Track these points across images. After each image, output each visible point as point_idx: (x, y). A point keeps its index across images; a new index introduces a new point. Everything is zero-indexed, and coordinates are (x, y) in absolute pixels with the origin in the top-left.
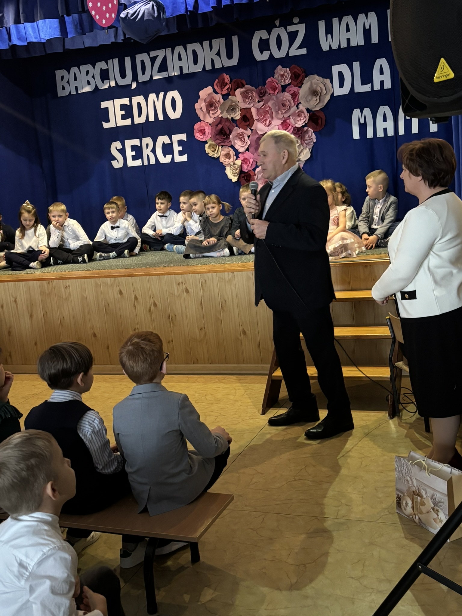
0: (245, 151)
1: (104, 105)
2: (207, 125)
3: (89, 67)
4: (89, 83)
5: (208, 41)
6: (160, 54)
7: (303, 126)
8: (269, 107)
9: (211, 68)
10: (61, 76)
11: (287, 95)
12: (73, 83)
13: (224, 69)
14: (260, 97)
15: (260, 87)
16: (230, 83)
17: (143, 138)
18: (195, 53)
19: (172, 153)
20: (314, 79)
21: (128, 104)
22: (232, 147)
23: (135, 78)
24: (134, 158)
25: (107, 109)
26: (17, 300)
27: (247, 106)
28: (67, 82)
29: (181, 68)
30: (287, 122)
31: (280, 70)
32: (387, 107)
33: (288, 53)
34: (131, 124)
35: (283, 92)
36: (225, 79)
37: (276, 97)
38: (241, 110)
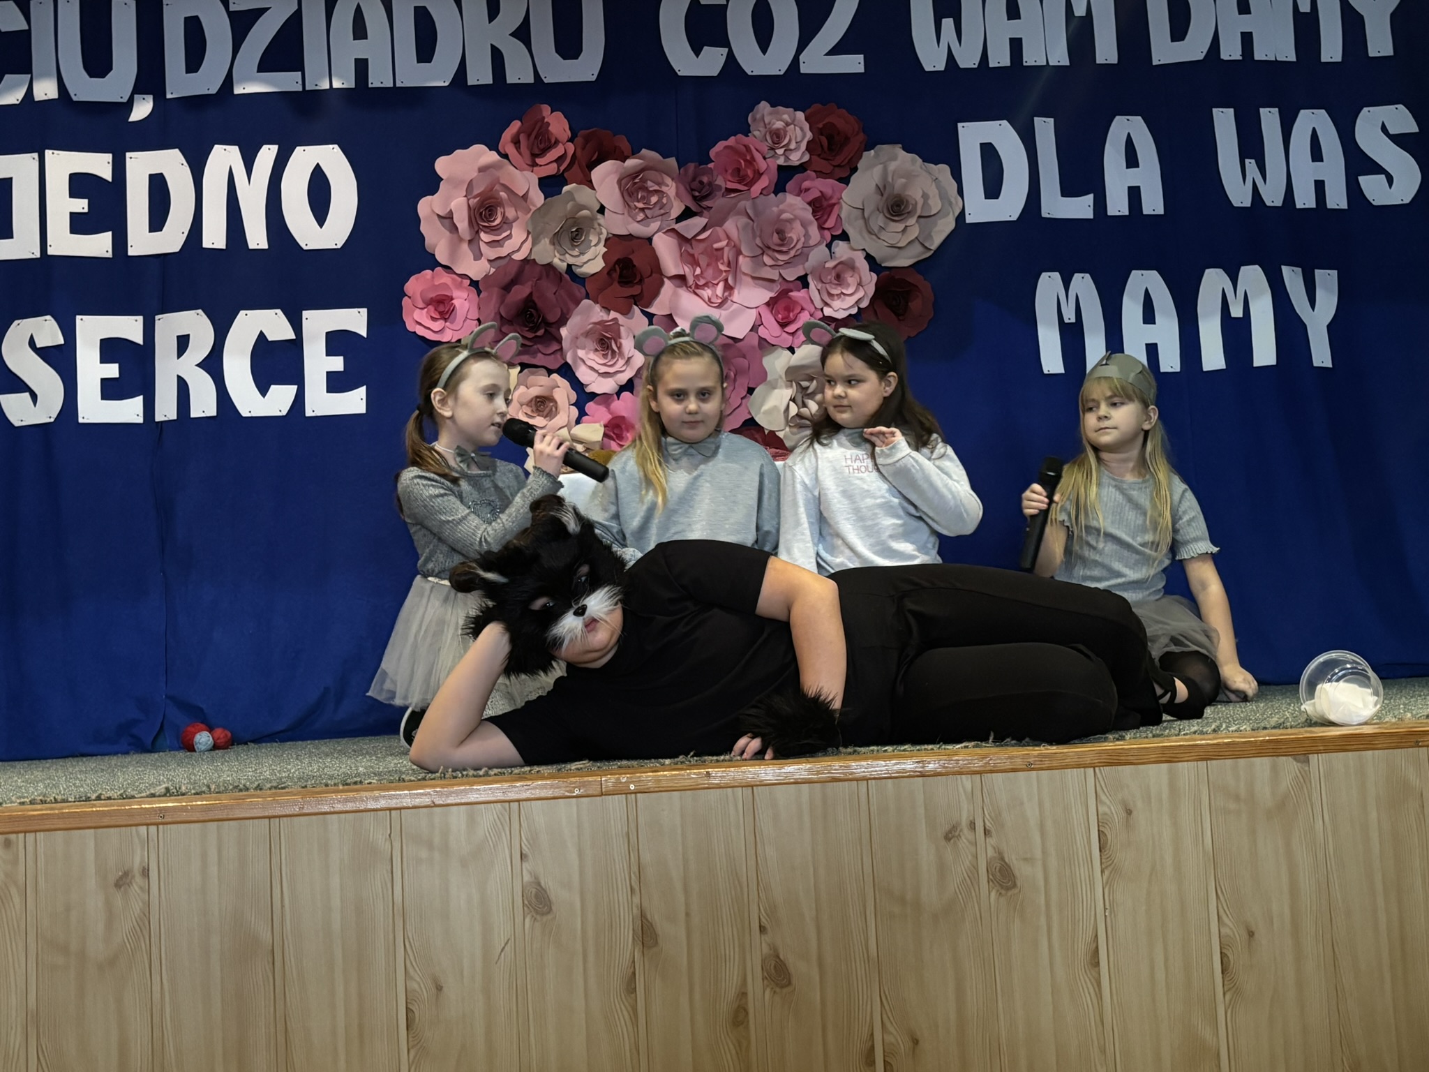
0: (618, 394)
2: (460, 286)
7: (850, 315)
8: (728, 237)
9: (488, 80)
11: (794, 205)
13: (540, 91)
14: (693, 200)
15: (691, 166)
16: (571, 140)
17: (163, 311)
18: (424, 20)
19: (295, 375)
20: (894, 158)
21: (106, 173)
22: (566, 371)
23: (150, 80)
24: (110, 390)
27: (638, 227)
29: (362, 67)
30: (790, 298)
31: (768, 115)
32: (1154, 274)
33: (795, 62)
34: (110, 255)
35: (776, 193)
36: (548, 124)
37: (754, 207)
38: (607, 240)
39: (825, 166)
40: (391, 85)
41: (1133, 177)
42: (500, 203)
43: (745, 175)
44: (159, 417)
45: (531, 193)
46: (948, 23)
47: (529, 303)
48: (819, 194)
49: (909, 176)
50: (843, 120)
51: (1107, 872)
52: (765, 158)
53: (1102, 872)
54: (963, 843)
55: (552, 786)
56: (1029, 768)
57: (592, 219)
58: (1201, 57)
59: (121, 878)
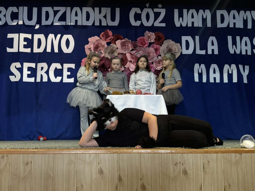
1: (10, 36)
3: (2, 8)
5: (98, 8)
6: (62, 10)
9: (99, 25)
11: (152, 49)
13: (108, 27)
14: (134, 47)
15: (134, 42)
16: (113, 36)
17: (39, 63)
18: (88, 14)
19: (62, 76)
20: (170, 42)
21: (30, 38)
23: (39, 21)
24: (29, 76)
25: (12, 39)
27: (124, 52)
29: (76, 21)
32: (216, 65)
33: (153, 24)
34: (30, 52)
35: (148, 47)
36: (109, 33)
37: (145, 49)
38: (118, 54)
39: (158, 43)
40: (81, 25)
41: (213, 47)
42: (99, 47)
43: (143, 43)
44: (37, 81)
45: (105, 45)
46: (181, 18)
47: (103, 64)
48: (156, 48)
49: (173, 45)
50: (161, 35)
51: (204, 173)
52: (147, 41)
53: (203, 172)
54: (178, 166)
55: (105, 151)
56: (191, 153)
57: (115, 50)
58: (226, 26)
59: (27, 163)
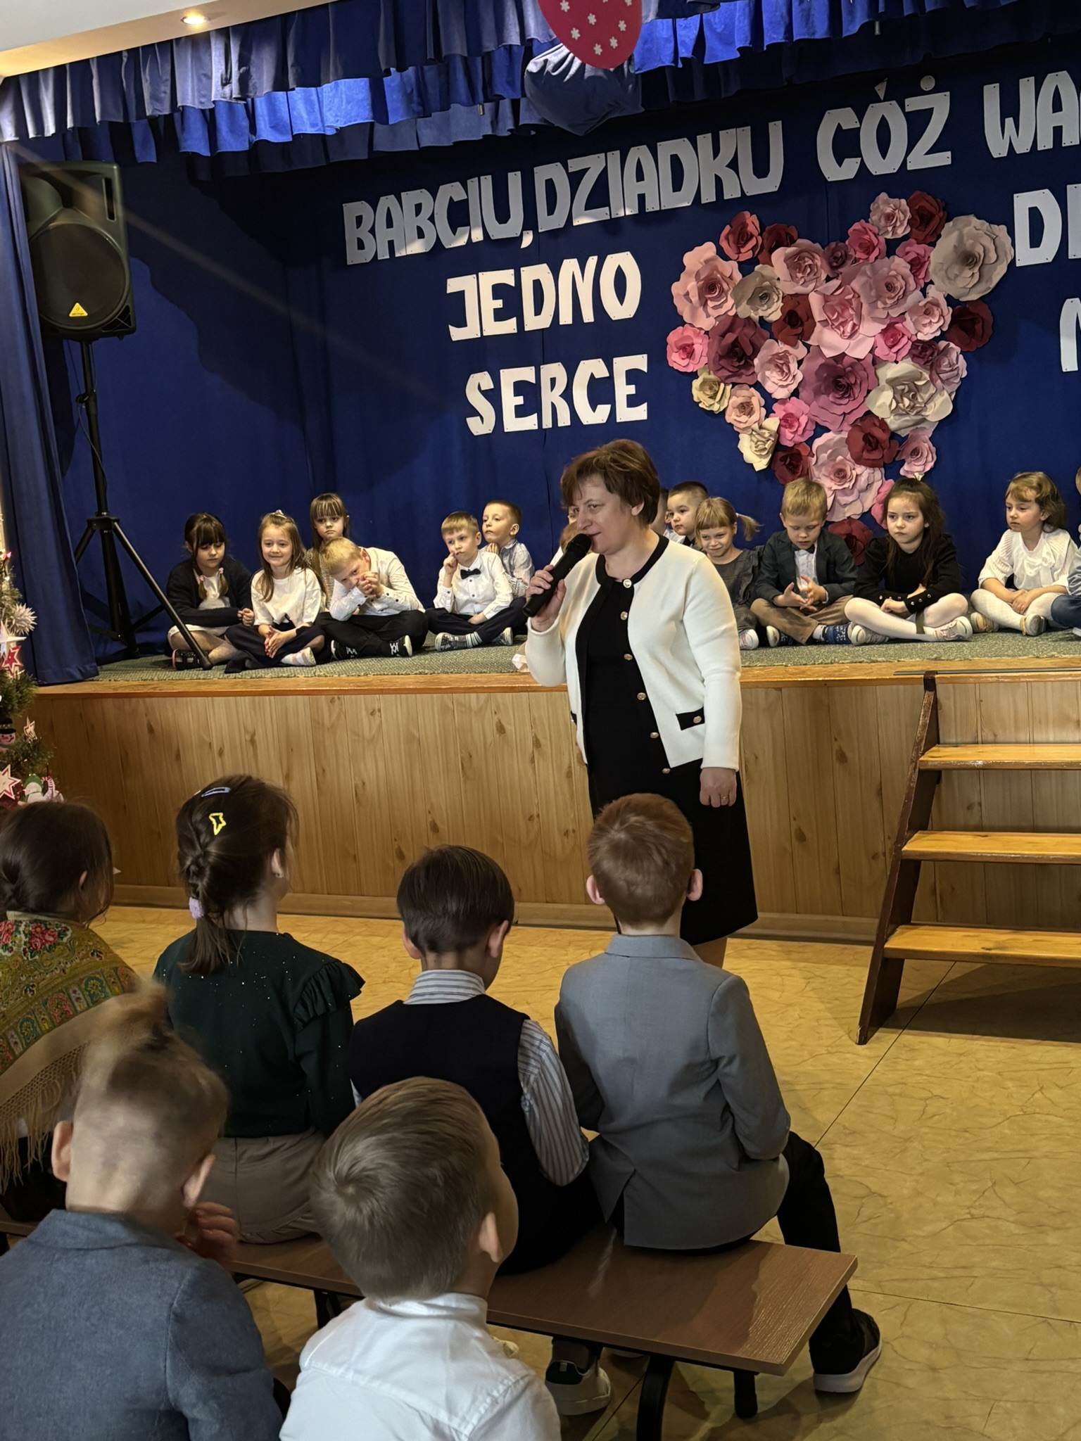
0: (790, 398)
1: (454, 285)
2: (698, 335)
3: (422, 196)
4: (421, 235)
5: (709, 135)
6: (593, 164)
7: (935, 337)
8: (855, 292)
9: (713, 199)
10: (357, 217)
11: (900, 264)
12: (383, 234)
13: (747, 202)
14: (833, 268)
15: (833, 245)
16: (760, 234)
17: (544, 364)
18: (676, 163)
19: (611, 400)
20: (969, 224)
21: (512, 283)
22: (758, 386)
23: (530, 222)
24: (520, 412)
25: (460, 295)
26: (256, 738)
27: (799, 289)
28: (369, 231)
29: (642, 198)
30: (896, 329)
31: (884, 204)
33: (905, 162)
34: (516, 331)
35: (886, 257)
36: (748, 224)
37: (872, 268)
38: (783, 298)
39: (920, 236)
40: (658, 209)
42: (718, 282)
43: (869, 248)
44: (544, 427)
45: (734, 275)
46: (1010, 121)
47: (736, 343)
48: (915, 255)
49: (976, 237)
50: (930, 203)
52: (877, 236)
57: (772, 287)
